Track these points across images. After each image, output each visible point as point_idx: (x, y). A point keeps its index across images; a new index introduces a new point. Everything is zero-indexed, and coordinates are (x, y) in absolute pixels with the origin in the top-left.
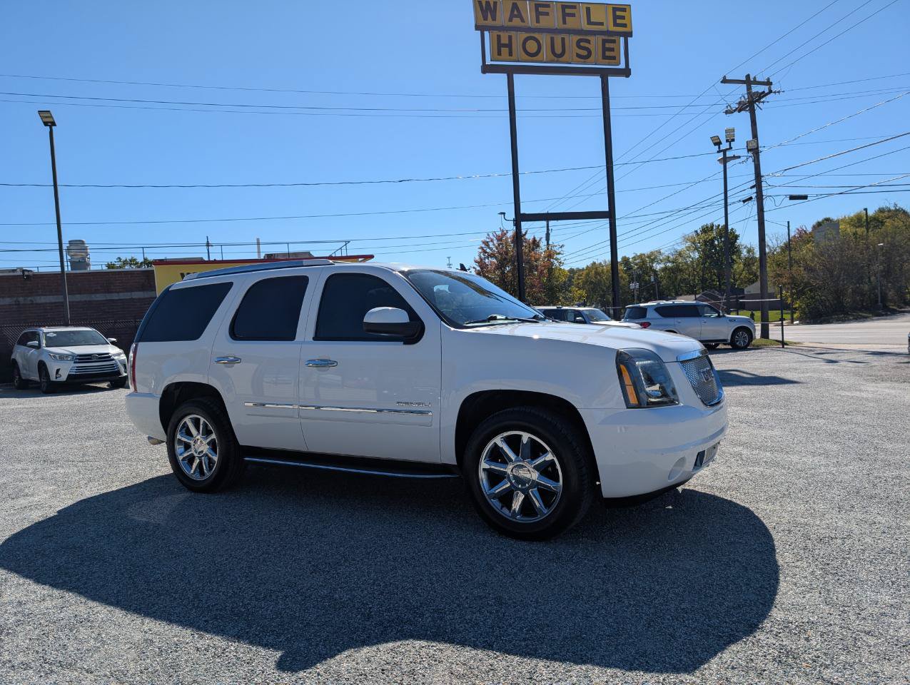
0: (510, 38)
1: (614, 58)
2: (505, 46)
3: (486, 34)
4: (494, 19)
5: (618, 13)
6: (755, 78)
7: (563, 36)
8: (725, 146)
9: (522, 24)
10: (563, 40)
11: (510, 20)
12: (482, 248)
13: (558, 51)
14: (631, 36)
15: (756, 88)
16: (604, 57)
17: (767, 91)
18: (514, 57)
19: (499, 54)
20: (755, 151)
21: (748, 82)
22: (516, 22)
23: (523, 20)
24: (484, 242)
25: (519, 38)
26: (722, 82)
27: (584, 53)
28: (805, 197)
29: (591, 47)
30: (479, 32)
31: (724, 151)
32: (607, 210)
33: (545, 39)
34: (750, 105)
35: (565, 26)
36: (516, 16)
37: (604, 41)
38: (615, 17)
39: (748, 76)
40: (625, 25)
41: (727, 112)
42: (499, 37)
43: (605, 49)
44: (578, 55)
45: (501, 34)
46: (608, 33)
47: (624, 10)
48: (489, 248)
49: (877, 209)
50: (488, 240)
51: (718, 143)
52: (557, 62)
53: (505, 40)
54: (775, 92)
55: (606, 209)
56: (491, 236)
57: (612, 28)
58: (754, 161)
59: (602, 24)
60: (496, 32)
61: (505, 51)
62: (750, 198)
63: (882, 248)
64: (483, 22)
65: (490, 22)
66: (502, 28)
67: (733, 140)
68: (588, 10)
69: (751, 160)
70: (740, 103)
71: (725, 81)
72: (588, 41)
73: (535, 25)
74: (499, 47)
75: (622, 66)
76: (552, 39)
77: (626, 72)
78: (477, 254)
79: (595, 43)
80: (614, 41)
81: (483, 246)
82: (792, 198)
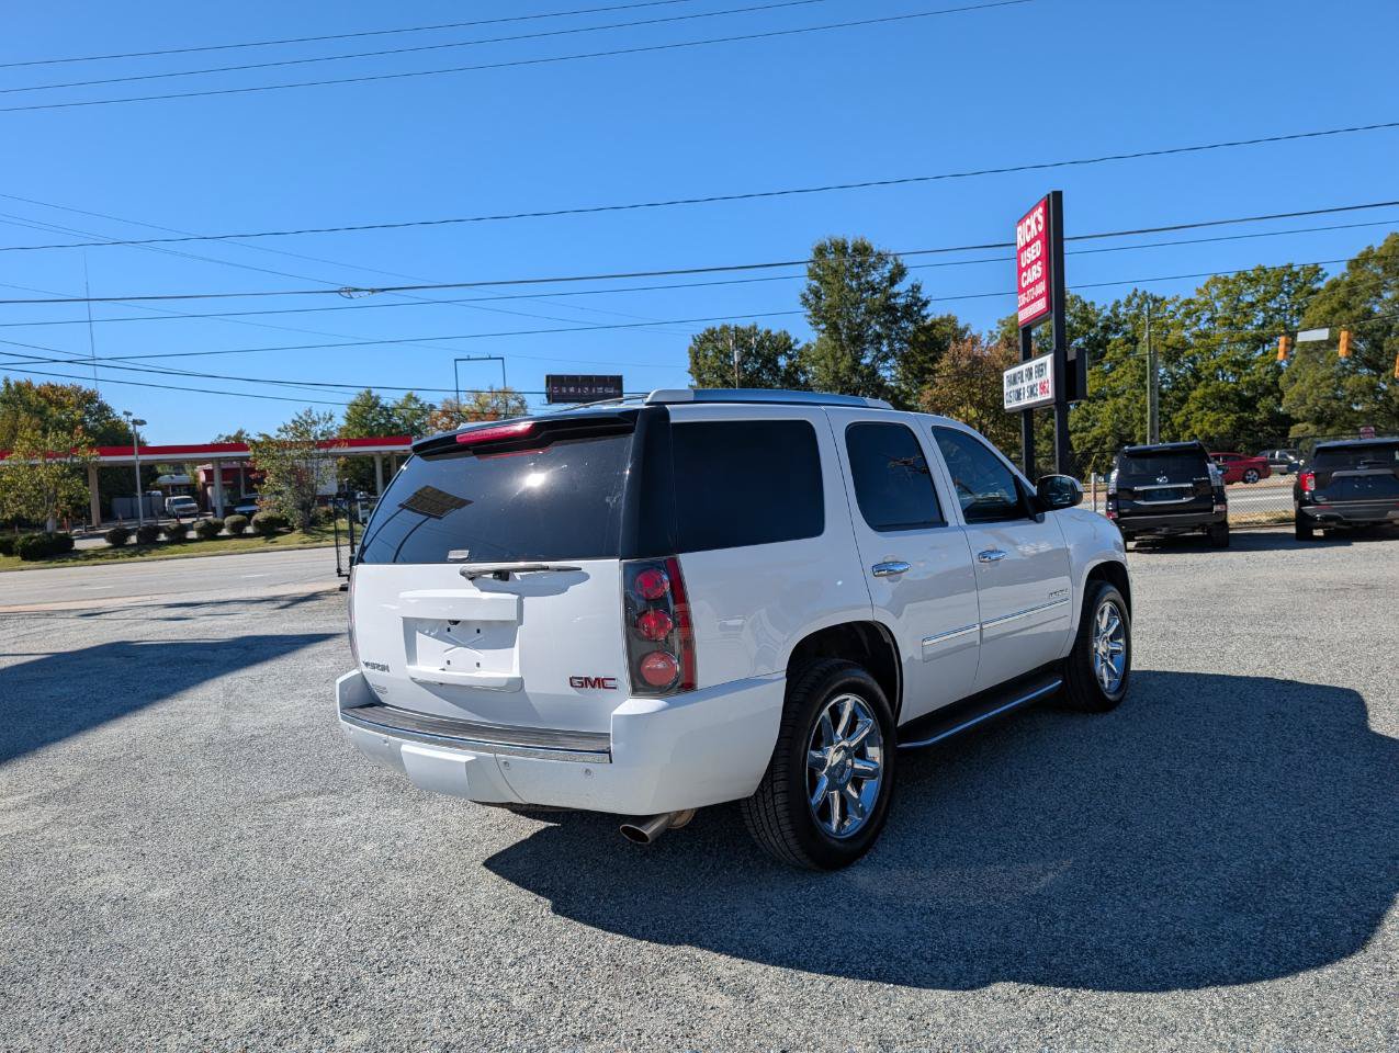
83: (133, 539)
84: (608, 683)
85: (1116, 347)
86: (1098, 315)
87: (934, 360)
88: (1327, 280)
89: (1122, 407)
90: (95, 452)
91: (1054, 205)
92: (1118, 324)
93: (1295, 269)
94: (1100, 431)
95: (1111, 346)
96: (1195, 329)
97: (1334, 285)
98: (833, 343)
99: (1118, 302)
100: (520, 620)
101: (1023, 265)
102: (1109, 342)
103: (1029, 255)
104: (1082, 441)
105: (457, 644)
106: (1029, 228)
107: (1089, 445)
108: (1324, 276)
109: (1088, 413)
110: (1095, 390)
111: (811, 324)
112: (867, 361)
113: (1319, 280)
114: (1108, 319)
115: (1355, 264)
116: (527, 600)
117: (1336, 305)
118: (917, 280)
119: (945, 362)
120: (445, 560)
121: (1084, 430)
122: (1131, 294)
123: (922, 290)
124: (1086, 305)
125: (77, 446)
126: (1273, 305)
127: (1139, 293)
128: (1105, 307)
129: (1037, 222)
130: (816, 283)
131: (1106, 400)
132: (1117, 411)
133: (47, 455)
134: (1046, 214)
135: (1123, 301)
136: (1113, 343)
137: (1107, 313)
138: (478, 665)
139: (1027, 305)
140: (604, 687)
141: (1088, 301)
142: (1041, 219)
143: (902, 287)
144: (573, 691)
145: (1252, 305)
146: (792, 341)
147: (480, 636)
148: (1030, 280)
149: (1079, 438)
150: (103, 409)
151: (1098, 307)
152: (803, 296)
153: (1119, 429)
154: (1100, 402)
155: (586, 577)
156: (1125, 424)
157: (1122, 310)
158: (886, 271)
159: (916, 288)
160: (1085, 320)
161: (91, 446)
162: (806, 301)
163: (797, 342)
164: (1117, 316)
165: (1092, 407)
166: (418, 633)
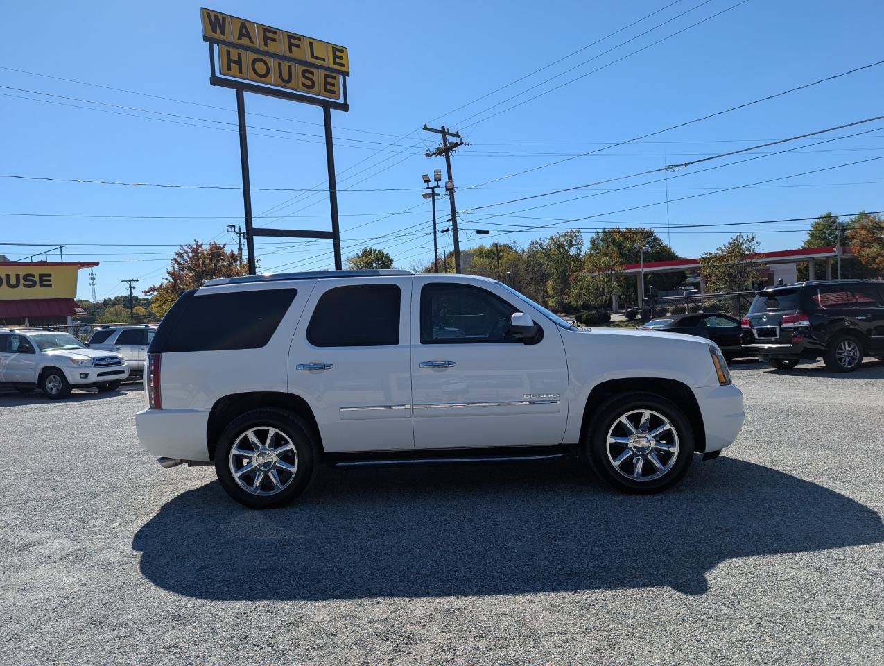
0: (239, 55)
1: (334, 92)
2: (234, 62)
3: (215, 46)
4: (223, 33)
5: (337, 53)
6: (448, 129)
7: (290, 63)
8: (433, 184)
9: (251, 45)
10: (290, 67)
11: (240, 38)
12: (175, 260)
13: (286, 77)
14: (348, 76)
15: (450, 139)
16: (326, 90)
17: (459, 142)
18: (244, 74)
19: (229, 68)
20: (451, 191)
21: (444, 132)
22: (245, 41)
23: (251, 41)
24: (177, 254)
25: (248, 58)
26: (424, 129)
27: (309, 83)
28: (487, 232)
29: (315, 78)
30: (207, 44)
31: (433, 188)
32: (331, 231)
33: (273, 64)
34: (446, 151)
35: (290, 55)
36: (245, 36)
37: (326, 76)
38: (335, 57)
39: (443, 127)
40: (343, 65)
41: (427, 155)
42: (228, 53)
43: (326, 83)
44: (303, 84)
45: (231, 50)
46: (328, 68)
47: (342, 52)
48: (184, 260)
49: (492, 244)
50: (182, 252)
51: (427, 181)
52: (285, 87)
53: (234, 57)
54: (465, 144)
55: (330, 229)
56: (185, 248)
57: (332, 65)
58: (450, 199)
59: (324, 60)
60: (226, 48)
61: (234, 67)
62: (448, 230)
63: (508, 275)
64: (211, 34)
65: (218, 35)
66: (231, 44)
67: (440, 180)
68: (311, 44)
69: (447, 197)
70: (438, 149)
71: (426, 128)
72: (312, 73)
73: (262, 47)
74: (230, 62)
75: (341, 101)
76: (280, 65)
77: (345, 107)
78: (171, 265)
79: (318, 76)
80: (334, 78)
81: (177, 257)
82: (479, 232)
83: (639, 317)
90: (624, 267)
125: (615, 264)
133: (600, 270)
150: (656, 241)
161: (621, 264)
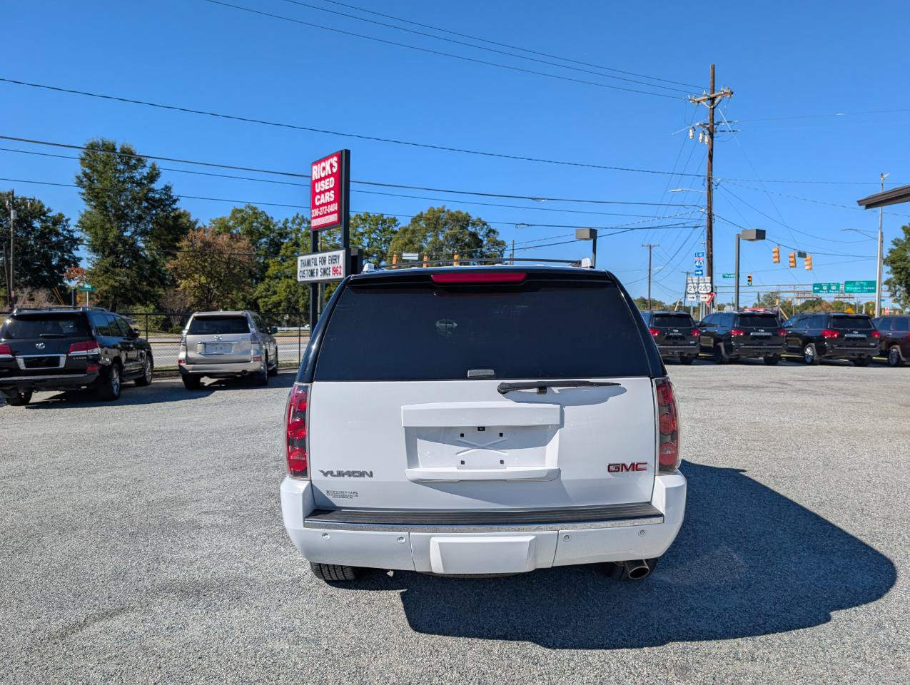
84: (639, 466)
85: (287, 248)
86: (274, 226)
87: (178, 240)
88: (400, 226)
89: (292, 284)
91: (344, 158)
92: (287, 233)
93: (385, 217)
94: (278, 298)
95: (284, 246)
96: (331, 243)
97: (405, 230)
98: (102, 217)
99: (287, 220)
100: (561, 425)
101: (317, 191)
102: (282, 243)
103: (323, 185)
104: (266, 304)
105: (473, 446)
106: (324, 169)
107: (270, 307)
108: (399, 224)
109: (269, 286)
110: (275, 272)
111: (85, 200)
112: (128, 234)
113: (396, 226)
114: (281, 229)
115: (416, 220)
116: (567, 409)
117: (407, 241)
118: (169, 183)
119: (184, 243)
120: (465, 377)
121: (266, 297)
122: (295, 215)
123: (172, 190)
124: (268, 218)
126: (373, 236)
127: (300, 216)
128: (280, 221)
129: (331, 166)
130: (88, 171)
131: (280, 279)
132: (289, 286)
134: (339, 162)
135: (290, 219)
136: (285, 245)
137: (280, 225)
138: (502, 462)
139: (319, 216)
140: (637, 470)
141: (269, 216)
142: (335, 164)
143: (158, 185)
144: (609, 475)
145: (362, 234)
146: (46, 210)
147: (502, 439)
148: (323, 201)
149: (264, 302)
151: (275, 221)
152: (78, 177)
153: (290, 298)
154: (277, 280)
155: (624, 390)
156: (294, 295)
157: (289, 225)
158: (146, 171)
159: (167, 189)
160: (267, 228)
162: (80, 183)
163: (49, 210)
164: (286, 228)
165: (272, 283)
166: (418, 440)
